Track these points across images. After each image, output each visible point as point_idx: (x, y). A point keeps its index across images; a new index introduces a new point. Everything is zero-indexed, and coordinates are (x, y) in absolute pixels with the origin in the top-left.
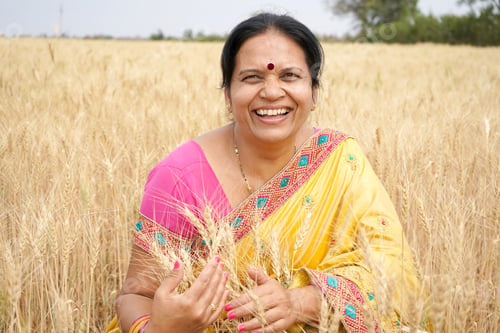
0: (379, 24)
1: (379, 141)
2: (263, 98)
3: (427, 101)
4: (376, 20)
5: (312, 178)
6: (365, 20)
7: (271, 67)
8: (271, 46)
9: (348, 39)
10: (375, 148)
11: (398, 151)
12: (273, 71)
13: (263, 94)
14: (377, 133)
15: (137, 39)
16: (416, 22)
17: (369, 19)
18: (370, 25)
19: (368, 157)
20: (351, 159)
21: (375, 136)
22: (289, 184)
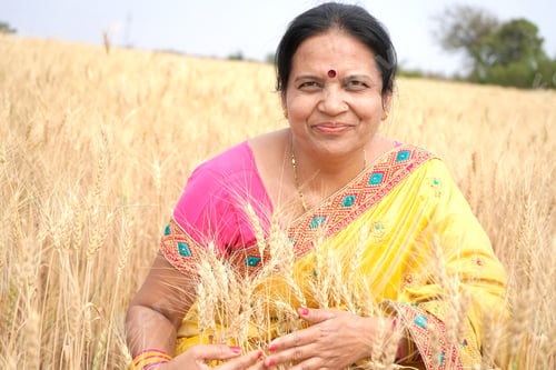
0: (494, 65)
1: (474, 167)
2: (322, 112)
3: (539, 140)
4: (492, 60)
5: (385, 200)
6: (479, 59)
7: (332, 73)
8: (334, 49)
9: (457, 79)
10: (469, 177)
11: (496, 182)
12: (335, 78)
13: (321, 107)
14: (473, 158)
15: (214, 58)
16: (539, 65)
17: (484, 57)
18: (485, 65)
19: (459, 186)
20: (436, 183)
21: (471, 163)
22: (354, 204)
